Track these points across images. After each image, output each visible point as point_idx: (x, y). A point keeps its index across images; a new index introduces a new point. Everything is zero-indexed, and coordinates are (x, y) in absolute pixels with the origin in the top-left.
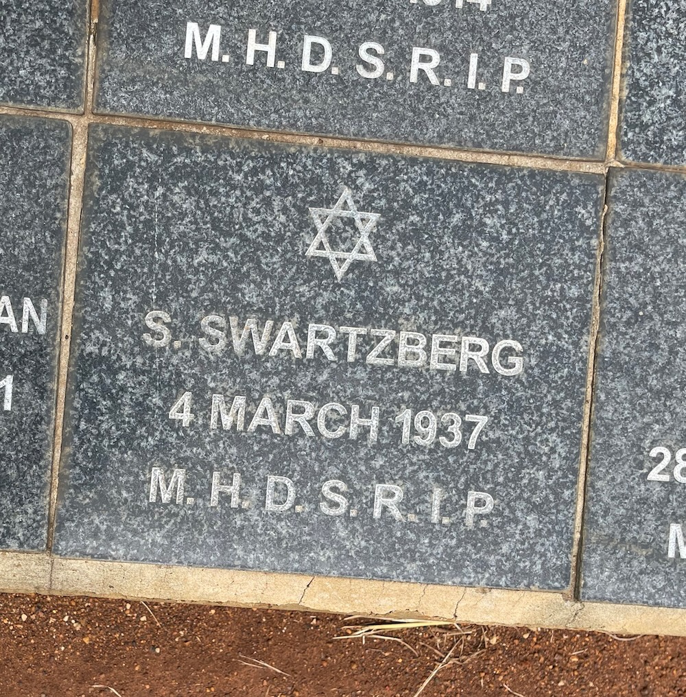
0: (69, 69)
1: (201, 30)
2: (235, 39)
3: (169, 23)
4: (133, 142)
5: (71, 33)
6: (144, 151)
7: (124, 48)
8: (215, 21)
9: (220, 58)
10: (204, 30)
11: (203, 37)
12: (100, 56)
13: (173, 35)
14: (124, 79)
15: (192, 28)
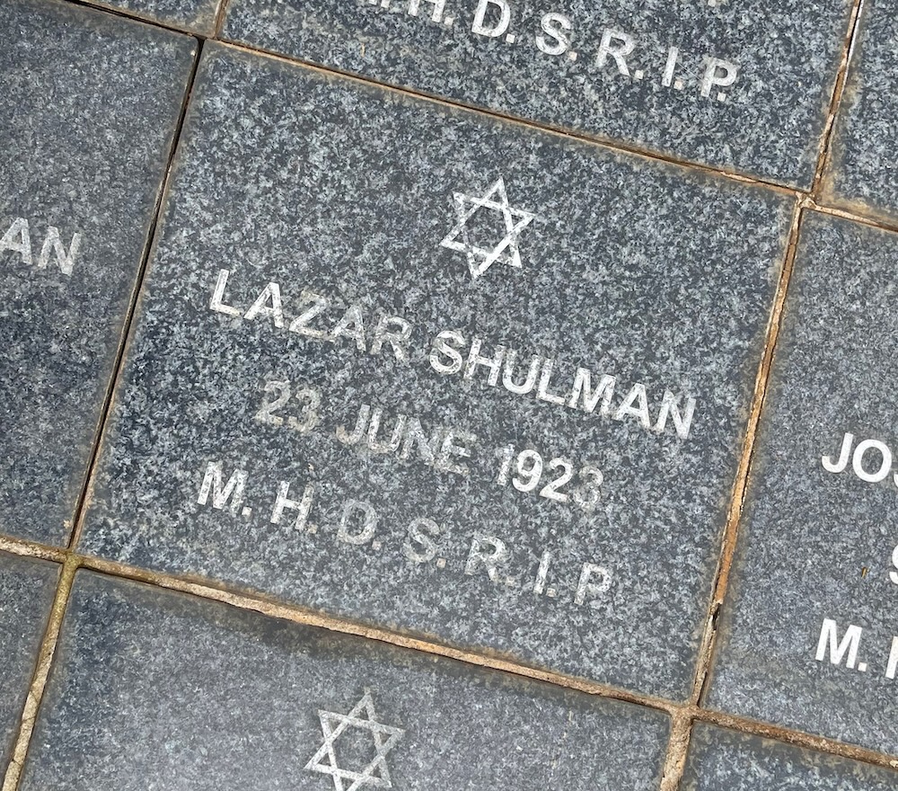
0: (680, 653)
1: (839, 630)
2: (876, 645)
3: (803, 617)
4: (742, 751)
5: (689, 612)
6: (753, 763)
7: (747, 638)
8: (856, 622)
9: (857, 665)
10: (842, 629)
11: (840, 638)
12: (719, 643)
13: (806, 630)
14: (743, 675)
15: (829, 626)
